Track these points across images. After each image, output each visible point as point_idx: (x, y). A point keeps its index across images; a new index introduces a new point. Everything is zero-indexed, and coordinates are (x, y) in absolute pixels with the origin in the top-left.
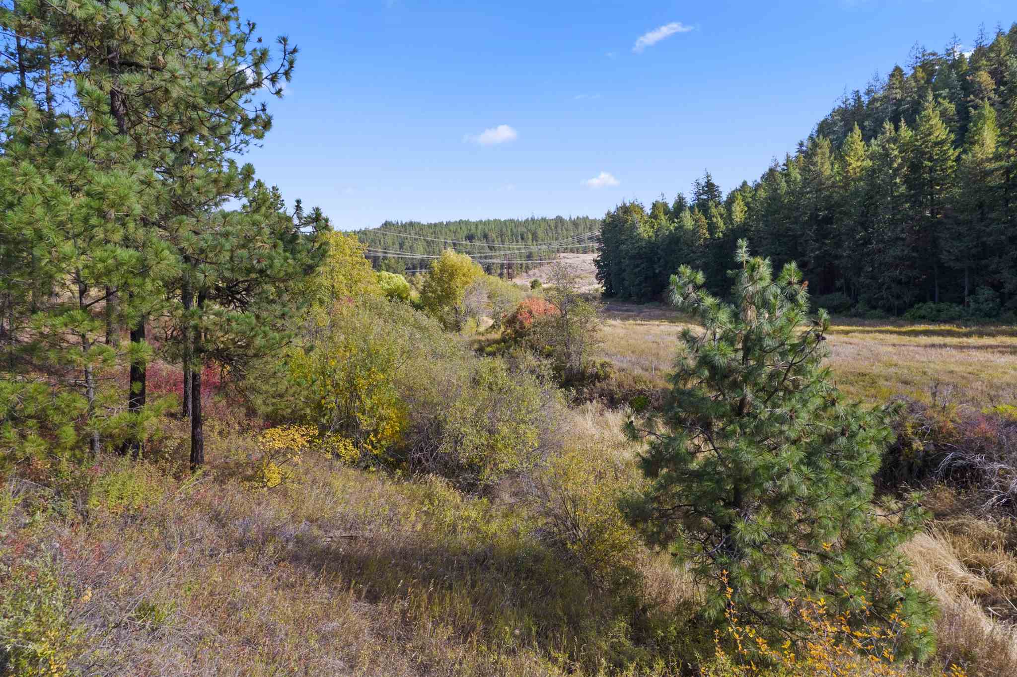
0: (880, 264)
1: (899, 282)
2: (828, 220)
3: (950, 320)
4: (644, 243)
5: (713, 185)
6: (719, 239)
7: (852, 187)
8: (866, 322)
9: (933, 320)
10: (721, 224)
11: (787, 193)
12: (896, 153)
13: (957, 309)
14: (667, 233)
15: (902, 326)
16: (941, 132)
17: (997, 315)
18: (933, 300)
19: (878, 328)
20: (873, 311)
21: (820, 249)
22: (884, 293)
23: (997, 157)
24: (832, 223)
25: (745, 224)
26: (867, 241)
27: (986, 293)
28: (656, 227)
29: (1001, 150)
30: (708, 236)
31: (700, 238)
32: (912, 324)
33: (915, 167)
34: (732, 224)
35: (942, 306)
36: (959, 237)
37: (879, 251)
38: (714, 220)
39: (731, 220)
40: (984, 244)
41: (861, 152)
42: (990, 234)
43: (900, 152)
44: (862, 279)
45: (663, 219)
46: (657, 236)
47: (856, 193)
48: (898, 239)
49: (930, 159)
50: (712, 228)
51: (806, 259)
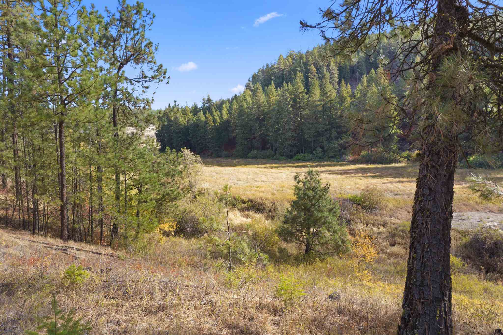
0: (284, 139)
1: (291, 146)
2: (263, 120)
3: (308, 161)
4: (182, 127)
5: (211, 100)
6: (218, 126)
7: (272, 107)
8: (281, 162)
9: (303, 161)
10: (218, 119)
11: (246, 108)
12: (288, 95)
13: (310, 156)
14: (193, 122)
15: (294, 163)
16: (302, 88)
17: (323, 158)
18: (302, 152)
19: (286, 165)
20: (282, 157)
21: (260, 132)
22: (286, 150)
23: (320, 100)
24: (265, 121)
25: (228, 120)
26: (278, 130)
27: (319, 150)
28: (187, 119)
29: (322, 98)
30: (213, 124)
31: (210, 125)
32: (297, 163)
33: (295, 101)
34: (222, 119)
35: (306, 155)
36: (310, 129)
37: (283, 133)
38: (215, 117)
39: (222, 118)
40: (318, 132)
41: (275, 93)
42: (320, 128)
43: (290, 95)
44: (277, 145)
45: (190, 116)
46: (188, 123)
47: (274, 110)
48: (290, 129)
49: (299, 99)
50: (215, 121)
51: (255, 136)
